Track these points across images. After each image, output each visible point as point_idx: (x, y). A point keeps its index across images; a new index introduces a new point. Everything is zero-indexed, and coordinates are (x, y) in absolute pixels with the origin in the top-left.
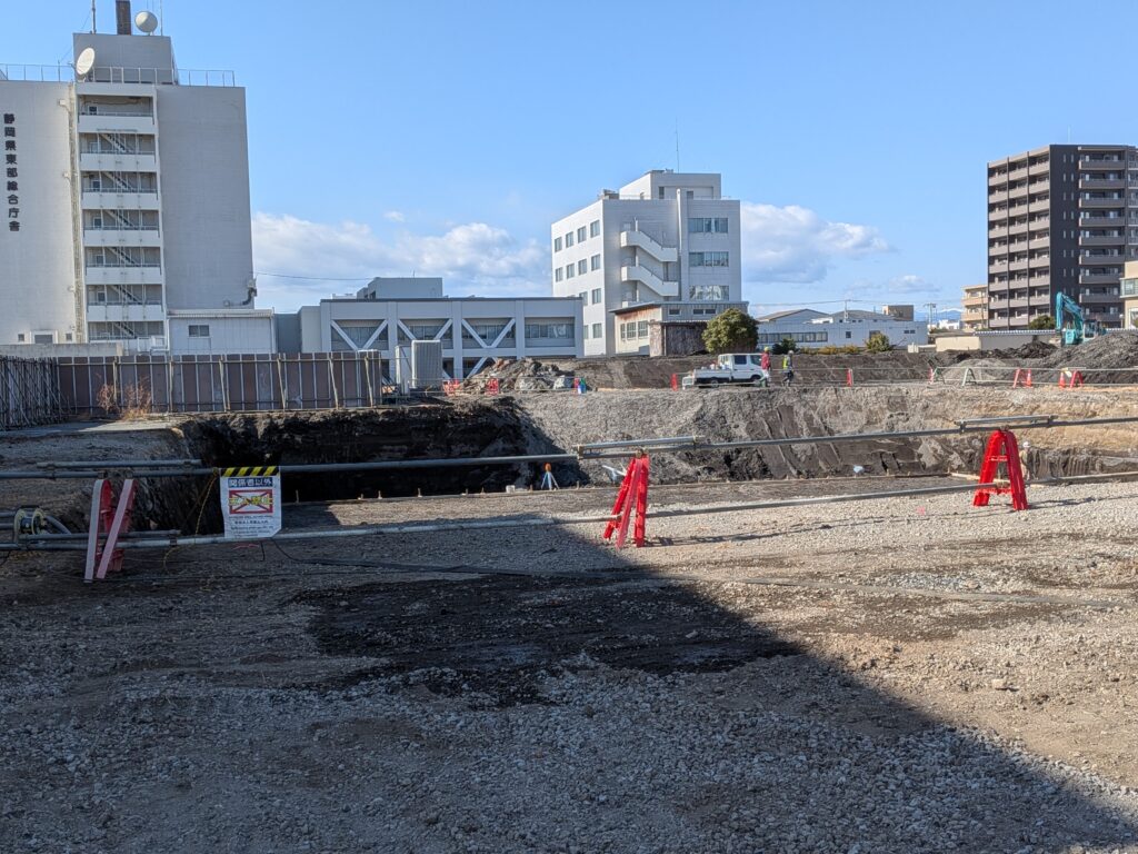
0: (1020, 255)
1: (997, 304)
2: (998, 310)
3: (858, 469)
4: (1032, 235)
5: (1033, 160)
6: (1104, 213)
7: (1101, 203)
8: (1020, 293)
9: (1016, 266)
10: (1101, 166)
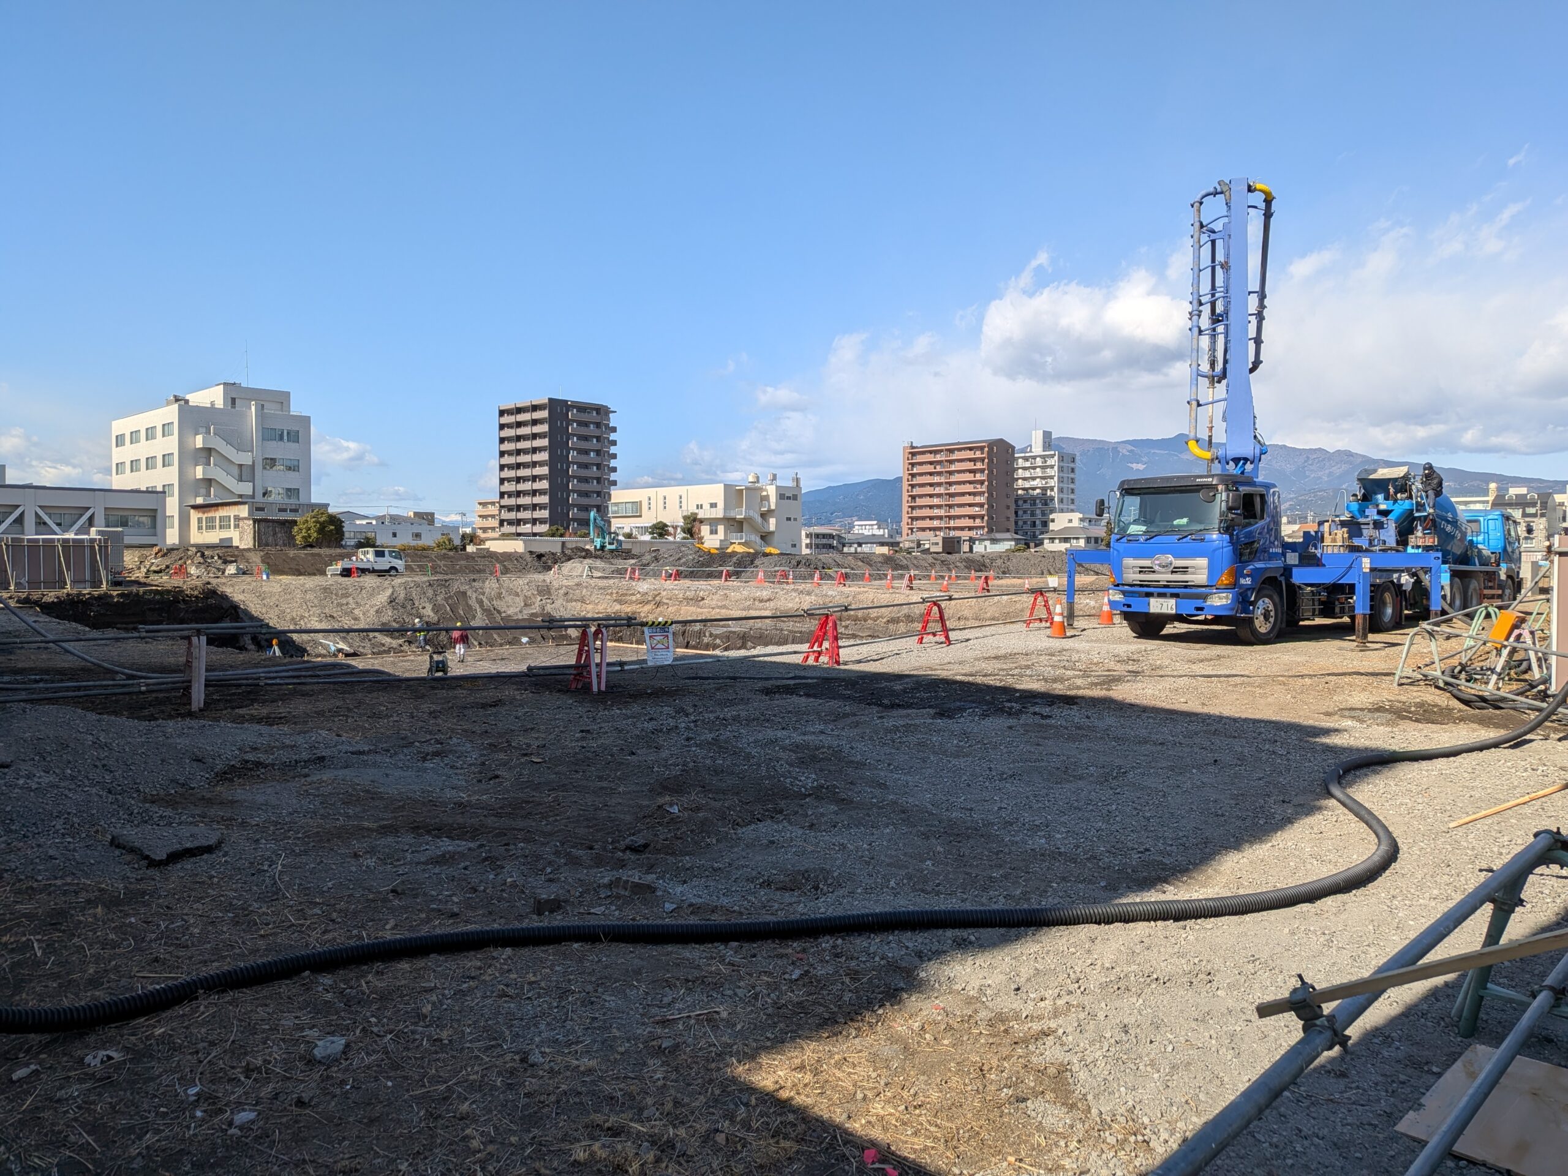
0: (525, 479)
1: (506, 515)
2: (507, 520)
3: (525, 640)
4: (534, 464)
5: (535, 408)
6: (586, 452)
7: (584, 445)
8: (525, 508)
9: (522, 487)
10: (584, 417)
